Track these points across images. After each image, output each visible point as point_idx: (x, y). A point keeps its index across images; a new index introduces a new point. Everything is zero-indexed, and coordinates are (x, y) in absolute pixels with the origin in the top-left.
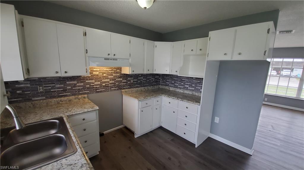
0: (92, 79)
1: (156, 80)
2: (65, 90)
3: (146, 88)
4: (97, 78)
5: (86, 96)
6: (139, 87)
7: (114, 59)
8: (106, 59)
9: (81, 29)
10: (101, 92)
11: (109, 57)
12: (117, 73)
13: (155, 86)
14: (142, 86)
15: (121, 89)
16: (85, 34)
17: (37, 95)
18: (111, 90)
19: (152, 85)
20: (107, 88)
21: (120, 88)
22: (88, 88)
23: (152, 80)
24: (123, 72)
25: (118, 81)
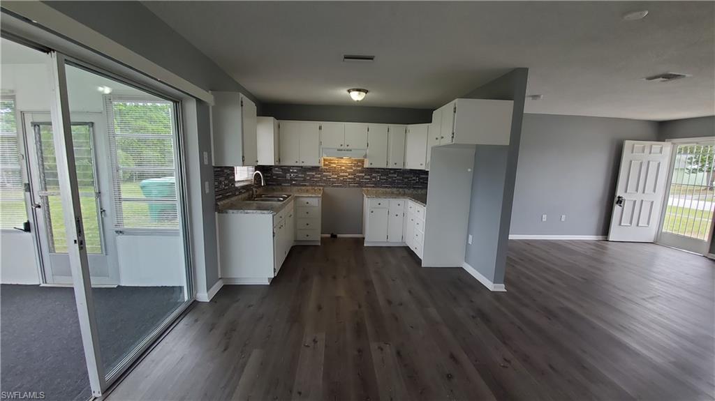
0: (329, 172)
1: (421, 181)
2: (305, 180)
3: (401, 190)
4: (334, 171)
5: (322, 188)
6: (390, 187)
7: (347, 150)
8: (338, 150)
9: (316, 124)
10: (338, 186)
11: (342, 148)
12: (358, 166)
13: (420, 190)
14: (395, 187)
15: (362, 187)
16: (320, 128)
17: (287, 181)
18: (349, 187)
19: (414, 188)
20: (344, 183)
21: (360, 185)
22: (324, 180)
23: (414, 180)
24: (365, 166)
25: (359, 177)
